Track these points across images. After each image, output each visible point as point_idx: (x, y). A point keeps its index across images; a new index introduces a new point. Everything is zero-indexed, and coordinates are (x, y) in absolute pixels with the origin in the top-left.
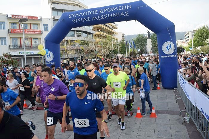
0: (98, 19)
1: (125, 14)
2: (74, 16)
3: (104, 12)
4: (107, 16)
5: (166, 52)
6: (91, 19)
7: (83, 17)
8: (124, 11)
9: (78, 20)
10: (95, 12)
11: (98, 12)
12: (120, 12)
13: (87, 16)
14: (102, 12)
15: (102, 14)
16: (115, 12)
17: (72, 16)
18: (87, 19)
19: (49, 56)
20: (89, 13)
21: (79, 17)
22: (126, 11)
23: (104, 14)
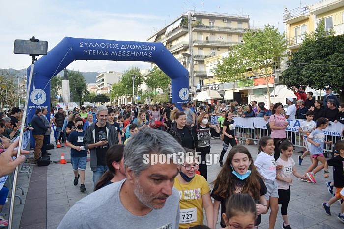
0: (118, 54)
1: (149, 55)
2: (88, 45)
3: (126, 47)
4: (130, 53)
5: (183, 98)
6: (109, 53)
7: (100, 49)
8: (148, 52)
9: (92, 52)
10: (115, 46)
11: (120, 47)
12: (144, 51)
13: (105, 49)
14: (123, 47)
15: (124, 50)
16: (139, 50)
17: (84, 45)
18: (105, 53)
19: (39, 97)
20: (108, 45)
21: (94, 49)
22: (150, 51)
23: (126, 50)
